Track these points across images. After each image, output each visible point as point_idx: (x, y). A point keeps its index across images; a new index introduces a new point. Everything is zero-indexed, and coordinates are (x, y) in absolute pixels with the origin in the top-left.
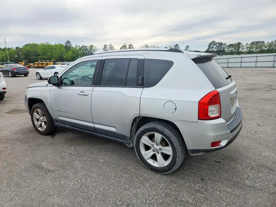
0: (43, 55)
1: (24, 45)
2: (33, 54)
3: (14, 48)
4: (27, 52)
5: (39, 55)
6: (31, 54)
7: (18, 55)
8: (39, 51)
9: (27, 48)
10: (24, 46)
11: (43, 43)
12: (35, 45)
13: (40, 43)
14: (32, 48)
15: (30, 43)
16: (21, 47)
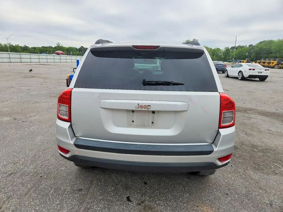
0: (275, 53)
1: (259, 42)
2: (265, 51)
3: (248, 46)
4: (259, 49)
5: (271, 53)
6: (263, 51)
7: (249, 53)
8: (273, 48)
9: (260, 46)
10: (258, 44)
11: (281, 39)
12: (271, 42)
13: (278, 39)
14: (266, 45)
15: (265, 40)
16: (254, 45)
